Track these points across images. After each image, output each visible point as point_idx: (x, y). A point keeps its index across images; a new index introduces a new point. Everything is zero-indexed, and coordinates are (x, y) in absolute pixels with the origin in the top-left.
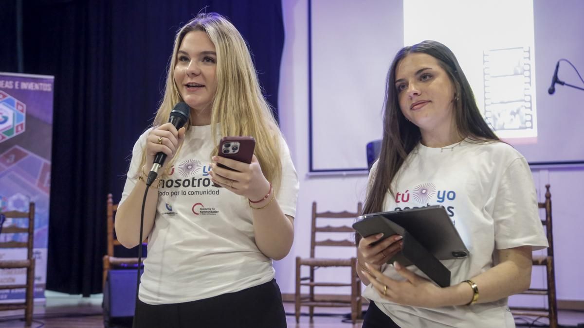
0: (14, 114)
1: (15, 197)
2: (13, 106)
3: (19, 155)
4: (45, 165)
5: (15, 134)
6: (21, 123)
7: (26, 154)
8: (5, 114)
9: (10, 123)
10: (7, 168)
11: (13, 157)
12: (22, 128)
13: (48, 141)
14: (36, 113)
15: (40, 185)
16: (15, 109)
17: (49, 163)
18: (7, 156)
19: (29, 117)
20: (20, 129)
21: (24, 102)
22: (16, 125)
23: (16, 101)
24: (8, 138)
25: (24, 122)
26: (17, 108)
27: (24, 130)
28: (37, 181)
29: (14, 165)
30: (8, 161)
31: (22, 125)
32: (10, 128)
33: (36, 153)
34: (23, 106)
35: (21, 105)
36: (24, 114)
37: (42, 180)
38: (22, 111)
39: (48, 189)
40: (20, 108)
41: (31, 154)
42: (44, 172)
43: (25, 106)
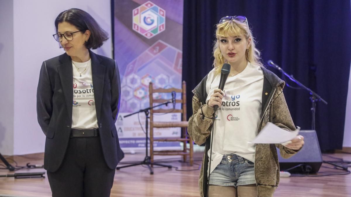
0: (158, 18)
1: (159, 77)
2: (157, 12)
3: (162, 47)
4: (179, 53)
5: (159, 32)
6: (162, 24)
7: (166, 46)
8: (152, 18)
9: (155, 24)
10: (154, 56)
11: (158, 48)
12: (163, 28)
13: (180, 36)
14: (172, 16)
15: (176, 68)
16: (158, 14)
17: (181, 52)
18: (154, 48)
19: (168, 19)
20: (162, 28)
21: (164, 9)
22: (159, 25)
23: (159, 8)
24: (154, 35)
25: (164, 23)
26: (160, 14)
27: (164, 29)
28: (174, 65)
29: (159, 54)
30: (155, 51)
31: (163, 25)
32: (155, 28)
33: (173, 45)
34: (163, 12)
35: (162, 11)
36: (164, 18)
37: (177, 64)
38: (163, 15)
39: (181, 71)
40: (162, 13)
41: (169, 46)
42: (178, 58)
43: (164, 11)
